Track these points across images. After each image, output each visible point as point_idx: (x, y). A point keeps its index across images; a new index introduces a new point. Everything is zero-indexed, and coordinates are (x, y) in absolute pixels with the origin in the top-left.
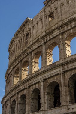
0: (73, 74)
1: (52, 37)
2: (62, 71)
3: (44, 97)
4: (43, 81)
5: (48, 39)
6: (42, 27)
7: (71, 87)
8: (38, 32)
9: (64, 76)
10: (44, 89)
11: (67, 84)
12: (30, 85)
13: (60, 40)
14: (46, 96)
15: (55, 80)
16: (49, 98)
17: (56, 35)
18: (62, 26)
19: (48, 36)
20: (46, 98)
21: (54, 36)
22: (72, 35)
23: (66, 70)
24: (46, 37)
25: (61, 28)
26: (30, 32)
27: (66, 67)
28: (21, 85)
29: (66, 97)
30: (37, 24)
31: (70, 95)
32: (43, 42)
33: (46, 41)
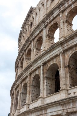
0: (73, 52)
1: (52, 19)
2: (61, 51)
3: (44, 83)
4: (42, 65)
5: (49, 22)
6: (43, 12)
7: (72, 68)
8: (40, 18)
9: (64, 56)
10: (43, 74)
11: (67, 65)
12: (30, 71)
13: (61, 19)
14: (45, 81)
15: (55, 63)
16: (49, 84)
17: (56, 15)
18: (62, 3)
19: (48, 18)
20: (45, 84)
21: (54, 16)
22: (74, 11)
23: (65, 48)
24: (47, 20)
25: (61, 6)
26: (34, 20)
27: (66, 45)
28: (24, 73)
29: (66, 79)
30: (39, 10)
31: (71, 77)
32: (44, 26)
33: (46, 24)
